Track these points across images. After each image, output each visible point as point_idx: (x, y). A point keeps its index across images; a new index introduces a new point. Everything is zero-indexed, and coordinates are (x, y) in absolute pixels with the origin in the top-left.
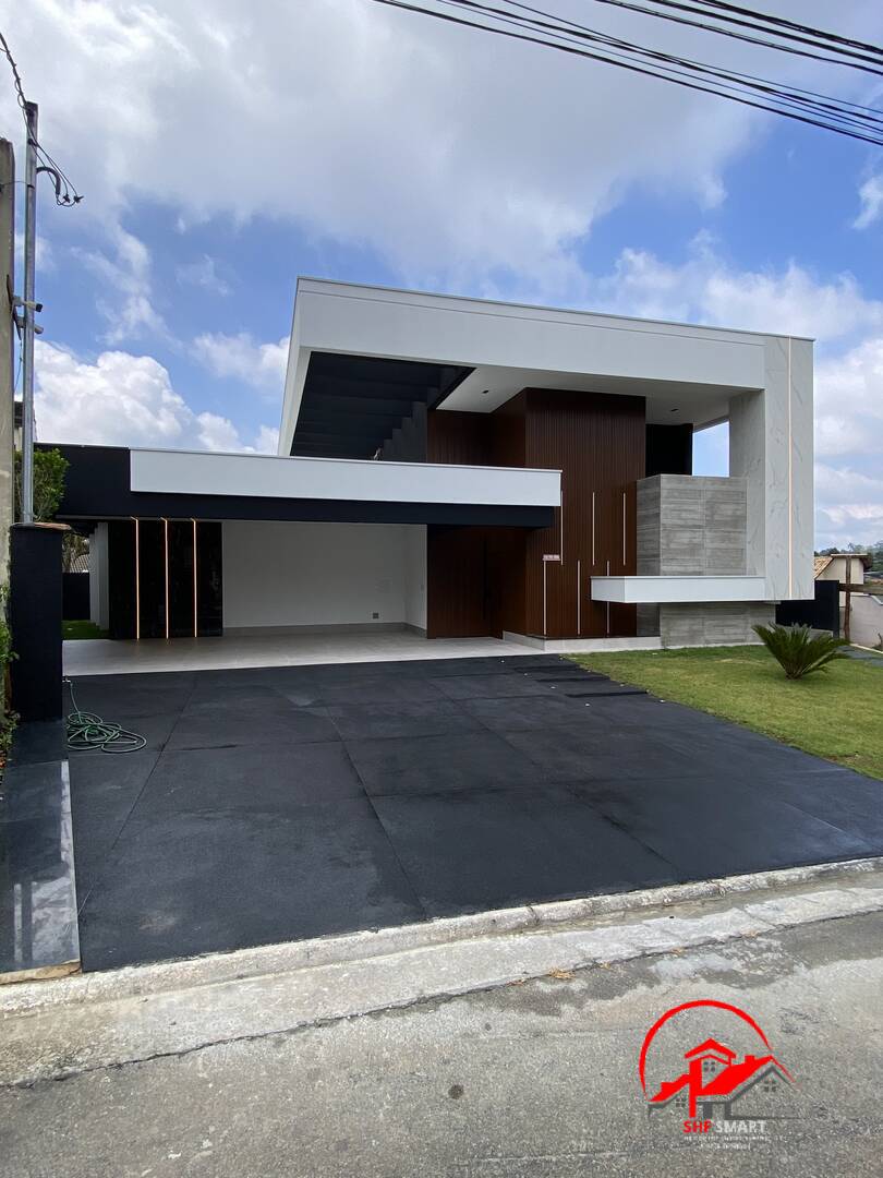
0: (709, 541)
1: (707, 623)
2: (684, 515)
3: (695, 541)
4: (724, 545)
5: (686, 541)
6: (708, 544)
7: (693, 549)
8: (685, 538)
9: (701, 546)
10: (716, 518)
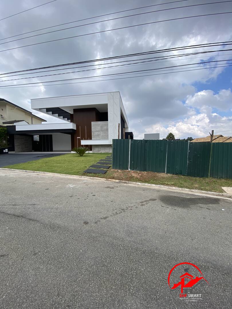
0: (102, 134)
1: (101, 149)
2: (96, 129)
3: (99, 134)
4: (104, 134)
5: (97, 134)
6: (101, 134)
7: (98, 135)
8: (97, 133)
9: (100, 134)
10: (103, 129)
